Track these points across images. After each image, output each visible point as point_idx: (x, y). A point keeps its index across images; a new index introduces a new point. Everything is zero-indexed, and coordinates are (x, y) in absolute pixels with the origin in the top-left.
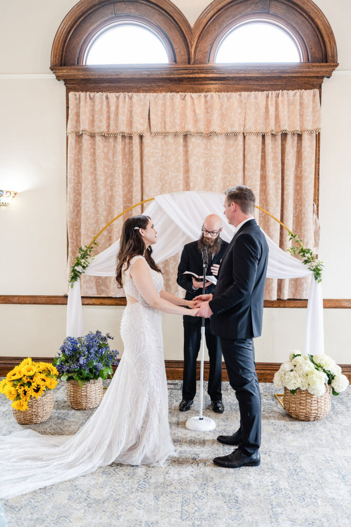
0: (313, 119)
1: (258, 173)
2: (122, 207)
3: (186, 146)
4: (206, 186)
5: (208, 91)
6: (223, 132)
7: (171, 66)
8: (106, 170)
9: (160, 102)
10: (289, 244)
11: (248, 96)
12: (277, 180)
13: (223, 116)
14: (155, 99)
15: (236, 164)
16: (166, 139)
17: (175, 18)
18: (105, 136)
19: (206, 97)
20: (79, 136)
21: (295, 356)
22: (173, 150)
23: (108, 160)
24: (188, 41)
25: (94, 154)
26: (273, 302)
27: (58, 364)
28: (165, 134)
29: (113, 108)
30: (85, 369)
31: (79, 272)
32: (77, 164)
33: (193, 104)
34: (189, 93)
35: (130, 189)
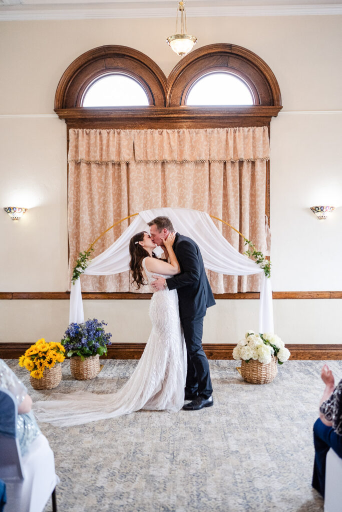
0: (263, 150)
1: (221, 192)
2: (112, 220)
3: (163, 171)
4: (180, 202)
5: (181, 128)
6: (193, 159)
7: (151, 108)
8: (100, 190)
9: (142, 137)
10: (246, 248)
11: (212, 131)
12: (236, 198)
13: (193, 147)
14: (138, 134)
15: (204, 185)
16: (148, 165)
17: (154, 71)
18: (99, 164)
19: (179, 132)
20: (78, 164)
21: (249, 335)
22: (153, 175)
23: (102, 183)
24: (164, 89)
25: (90, 178)
26: (235, 294)
27: (65, 344)
28: (147, 162)
29: (105, 142)
30: (86, 347)
31: (79, 272)
32: (76, 186)
33: (169, 138)
34: (165, 130)
35: (119, 205)
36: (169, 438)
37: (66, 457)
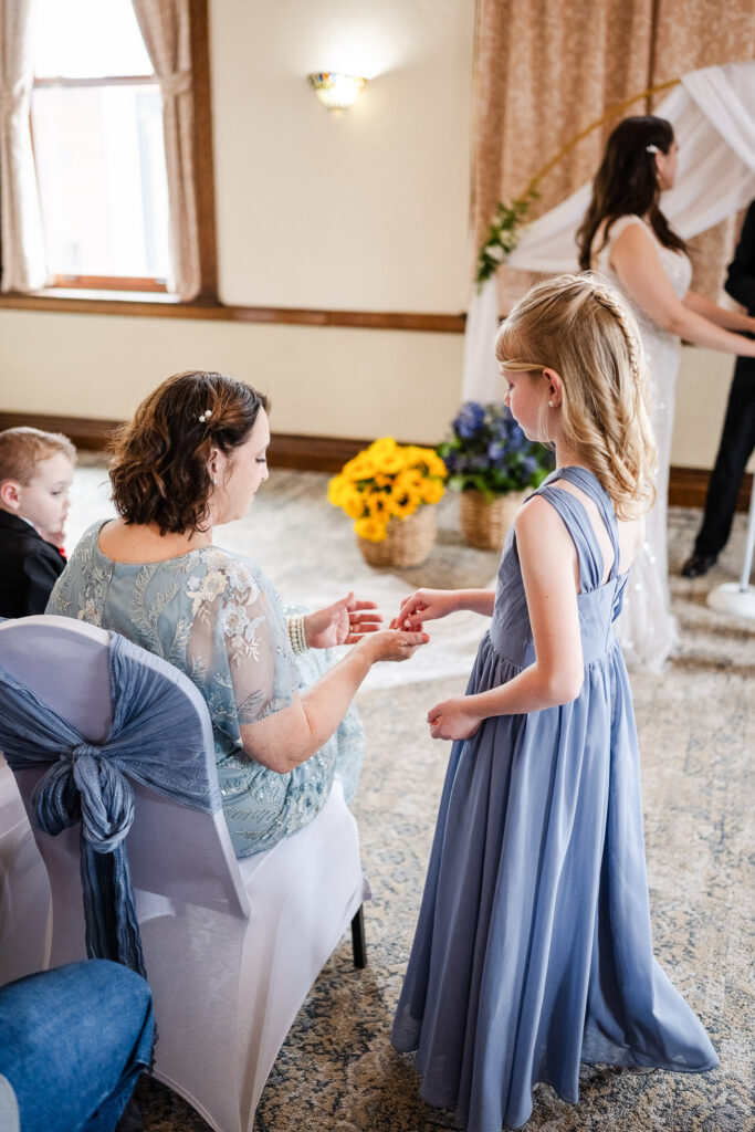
8: (569, 12)
27: (446, 454)
30: (499, 469)
31: (495, 260)
35: (622, 58)
36: (713, 765)
37: (415, 781)
